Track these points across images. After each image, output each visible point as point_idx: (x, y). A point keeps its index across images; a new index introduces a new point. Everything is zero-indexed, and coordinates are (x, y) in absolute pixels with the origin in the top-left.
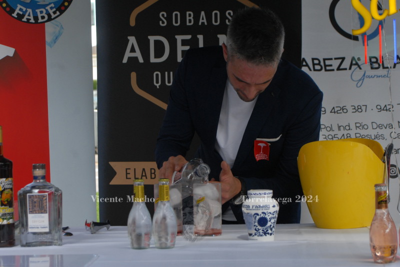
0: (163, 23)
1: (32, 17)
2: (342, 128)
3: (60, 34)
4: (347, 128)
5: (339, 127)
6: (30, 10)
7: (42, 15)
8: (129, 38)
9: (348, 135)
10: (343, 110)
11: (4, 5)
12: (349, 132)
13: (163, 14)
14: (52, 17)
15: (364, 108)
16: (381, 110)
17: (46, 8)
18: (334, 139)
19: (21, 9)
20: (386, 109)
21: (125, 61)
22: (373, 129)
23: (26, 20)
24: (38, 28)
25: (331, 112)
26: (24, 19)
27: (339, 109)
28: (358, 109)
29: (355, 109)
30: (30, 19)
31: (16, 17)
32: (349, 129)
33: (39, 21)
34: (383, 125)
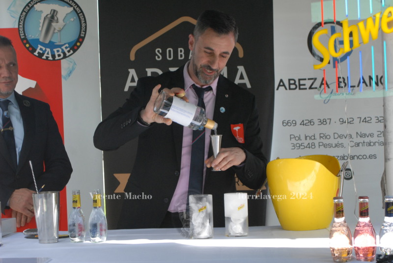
0: (159, 57)
1: (50, 56)
2: (308, 138)
3: (73, 69)
4: (313, 138)
5: (306, 137)
6: (48, 50)
7: (58, 53)
8: (130, 70)
9: (313, 144)
10: (311, 122)
11: (27, 45)
12: (314, 141)
13: (158, 51)
14: (67, 55)
15: (328, 121)
16: (343, 122)
17: (62, 48)
18: (301, 147)
19: (41, 49)
20: (347, 121)
21: (126, 89)
22: (335, 138)
23: (45, 58)
24: (55, 64)
25: (301, 124)
26: (44, 57)
27: (308, 122)
28: (323, 122)
29: (320, 122)
30: (49, 57)
31: (37, 55)
33: (56, 59)
34: (343, 135)
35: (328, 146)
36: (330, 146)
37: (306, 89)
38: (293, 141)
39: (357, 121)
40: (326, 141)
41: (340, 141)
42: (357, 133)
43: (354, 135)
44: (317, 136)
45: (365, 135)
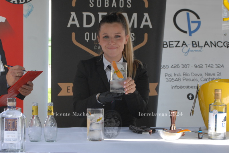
2: (176, 75)
4: (179, 75)
5: (175, 75)
9: (179, 79)
10: (177, 66)
15: (188, 66)
16: (196, 67)
18: (172, 80)
20: (199, 66)
22: (192, 76)
25: (171, 67)
27: (175, 66)
28: (185, 66)
29: (183, 66)
32: (180, 76)
34: (197, 74)
35: (188, 80)
36: (190, 80)
37: (173, 47)
38: (167, 77)
39: (205, 66)
40: (187, 77)
41: (195, 77)
42: (205, 73)
43: (204, 74)
44: (182, 74)
45: (210, 74)
